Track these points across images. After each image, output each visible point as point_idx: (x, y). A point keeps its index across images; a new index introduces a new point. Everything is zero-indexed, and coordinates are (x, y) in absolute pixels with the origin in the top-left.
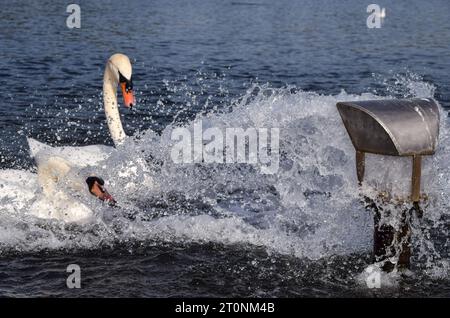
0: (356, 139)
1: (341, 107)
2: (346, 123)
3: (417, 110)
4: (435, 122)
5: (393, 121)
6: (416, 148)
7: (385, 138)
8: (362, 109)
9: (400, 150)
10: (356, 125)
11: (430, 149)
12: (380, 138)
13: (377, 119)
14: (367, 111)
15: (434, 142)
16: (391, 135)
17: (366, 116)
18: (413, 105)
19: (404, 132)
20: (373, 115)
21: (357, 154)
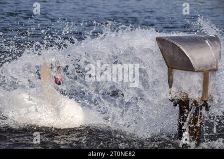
0: (168, 60)
1: (159, 40)
2: (162, 51)
3: (207, 42)
4: (218, 50)
5: (191, 49)
6: (206, 67)
7: (186, 60)
8: (172, 41)
9: (196, 68)
10: (168, 52)
11: (215, 67)
12: (183, 60)
13: (182, 48)
14: (175, 43)
15: (217, 63)
16: (190, 58)
17: (174, 46)
18: (205, 39)
19: (198, 56)
20: (179, 45)
21: (168, 69)
